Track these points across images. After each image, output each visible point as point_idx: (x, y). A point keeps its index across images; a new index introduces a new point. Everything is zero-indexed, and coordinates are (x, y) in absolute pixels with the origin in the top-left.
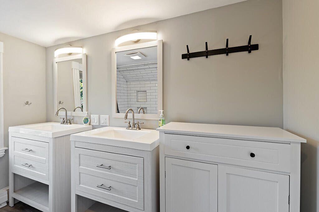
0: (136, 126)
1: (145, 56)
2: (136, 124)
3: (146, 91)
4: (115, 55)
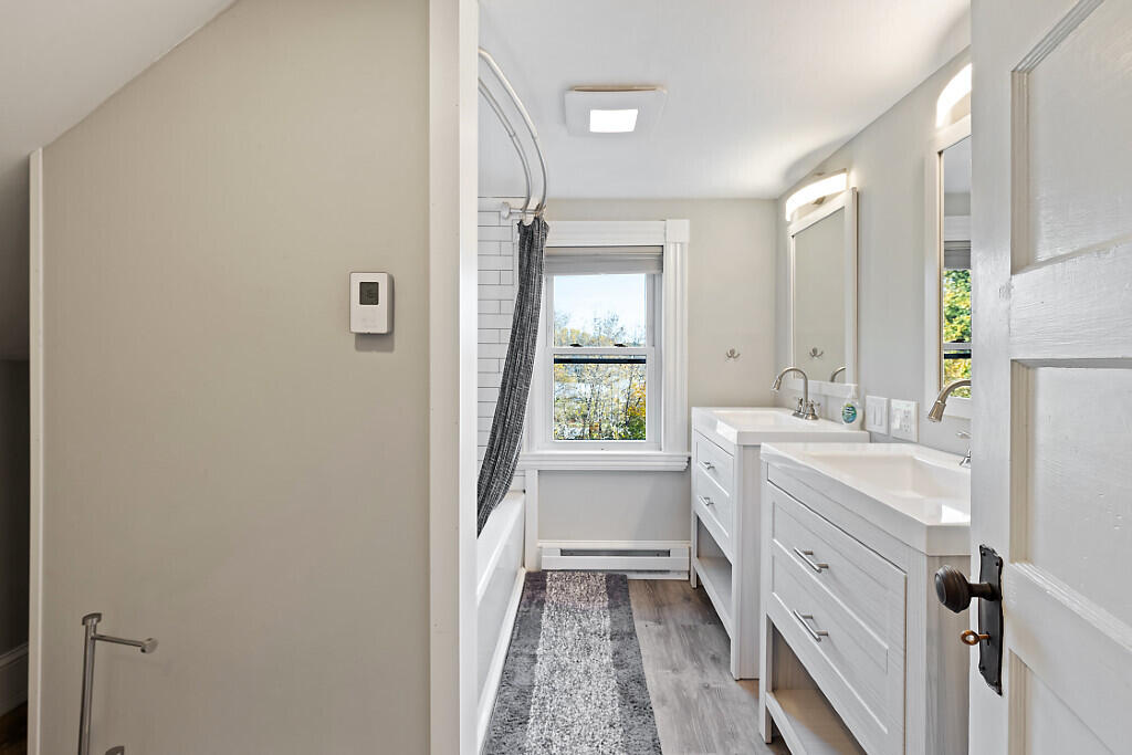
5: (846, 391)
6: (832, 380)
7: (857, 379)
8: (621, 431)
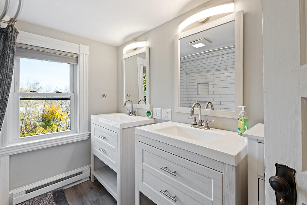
0: (204, 124)
1: (210, 42)
2: (203, 121)
3: (208, 83)
4: (179, 42)
5: (147, 107)
6: (139, 103)
7: (150, 103)
8: (40, 123)
